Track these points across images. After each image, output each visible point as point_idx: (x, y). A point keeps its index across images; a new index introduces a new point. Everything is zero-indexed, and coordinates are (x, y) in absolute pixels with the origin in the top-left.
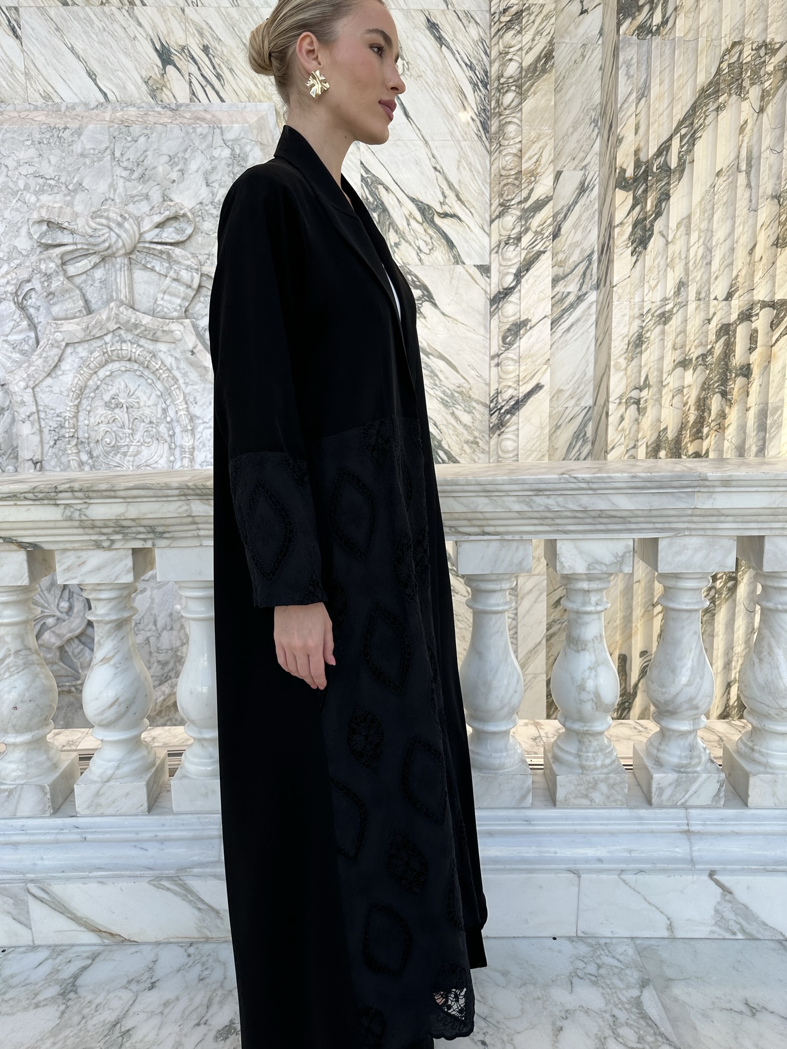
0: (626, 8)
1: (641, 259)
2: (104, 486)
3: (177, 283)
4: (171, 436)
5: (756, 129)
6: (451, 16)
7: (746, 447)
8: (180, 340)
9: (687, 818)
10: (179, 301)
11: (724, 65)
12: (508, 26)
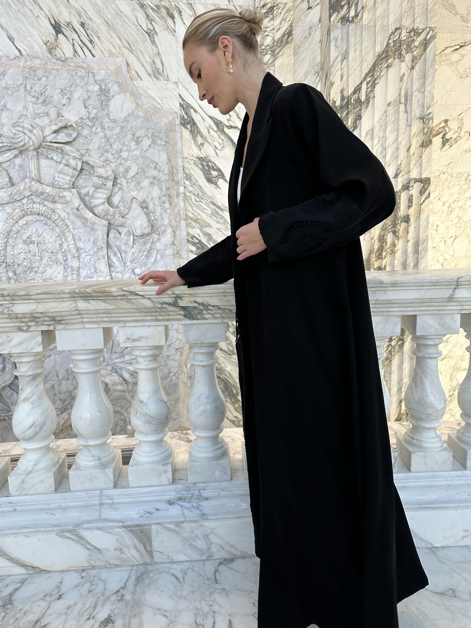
0: (334, 7)
2: (23, 293)
3: (67, 167)
4: (65, 260)
5: (409, 78)
7: (408, 263)
8: (69, 202)
10: (69, 178)
11: (391, 41)
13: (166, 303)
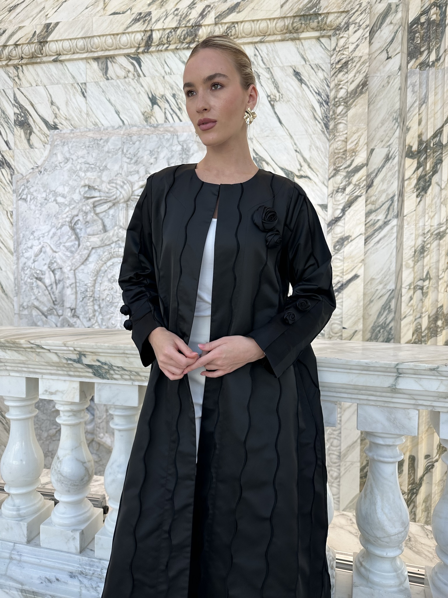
0: (412, 54)
1: (423, 199)
6: (308, 67)
12: (340, 70)
13: (70, 359)
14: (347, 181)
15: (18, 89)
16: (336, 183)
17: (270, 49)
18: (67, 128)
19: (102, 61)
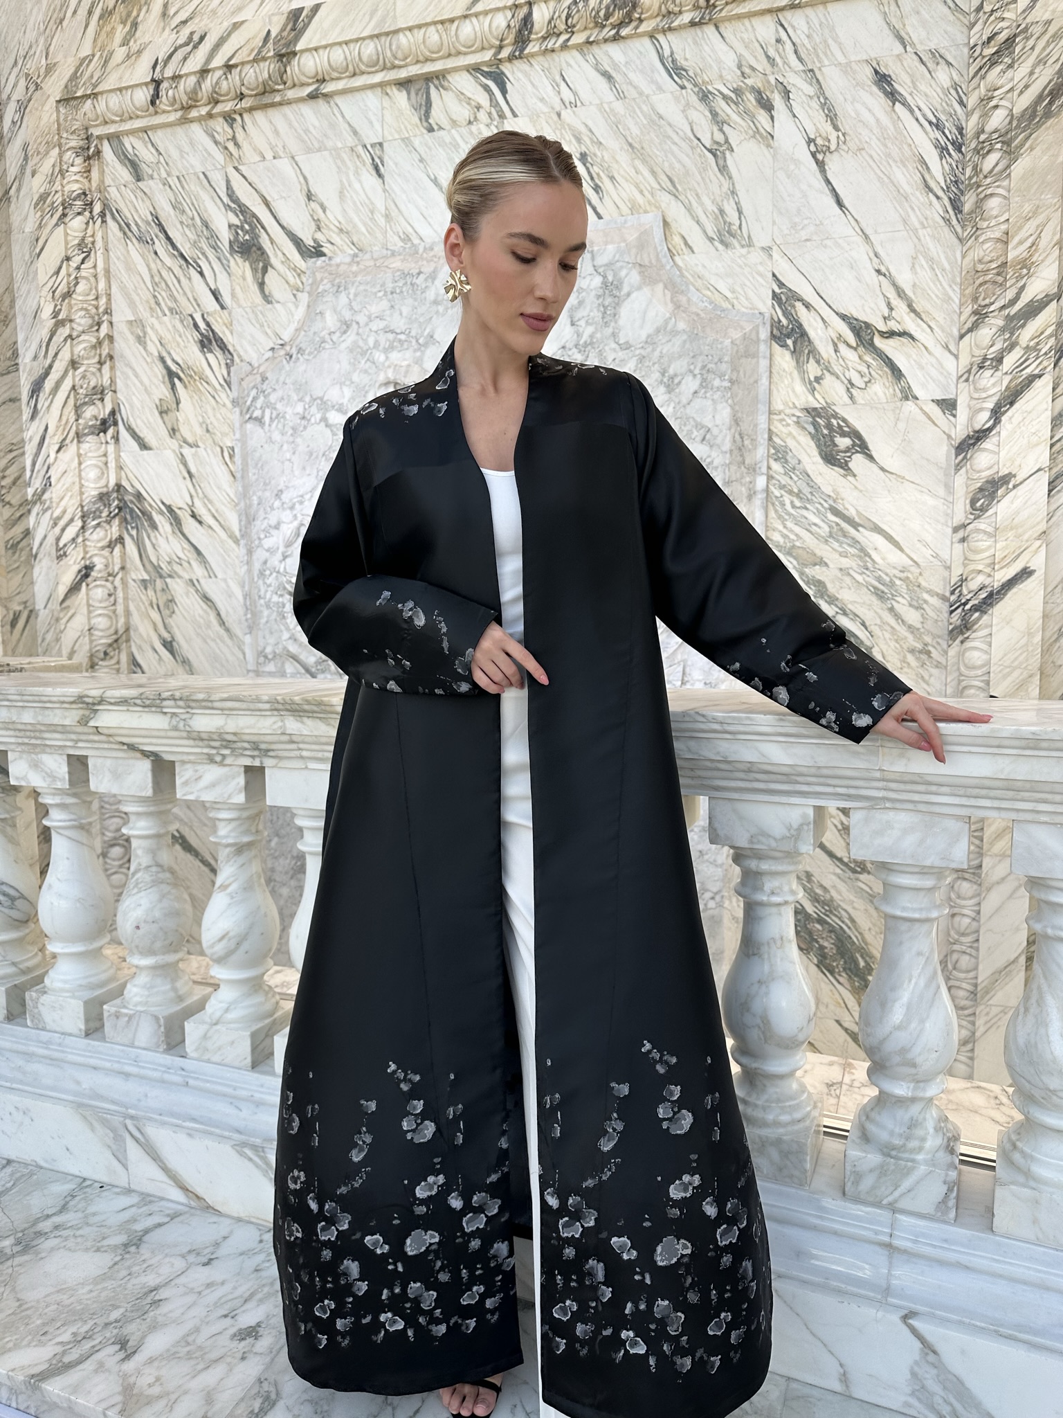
6: (911, 61)
9: (892, 1227)
12: (993, 61)
14: (1005, 340)
15: (236, 168)
16: (976, 345)
17: (816, 22)
18: (342, 251)
19: (417, 87)
